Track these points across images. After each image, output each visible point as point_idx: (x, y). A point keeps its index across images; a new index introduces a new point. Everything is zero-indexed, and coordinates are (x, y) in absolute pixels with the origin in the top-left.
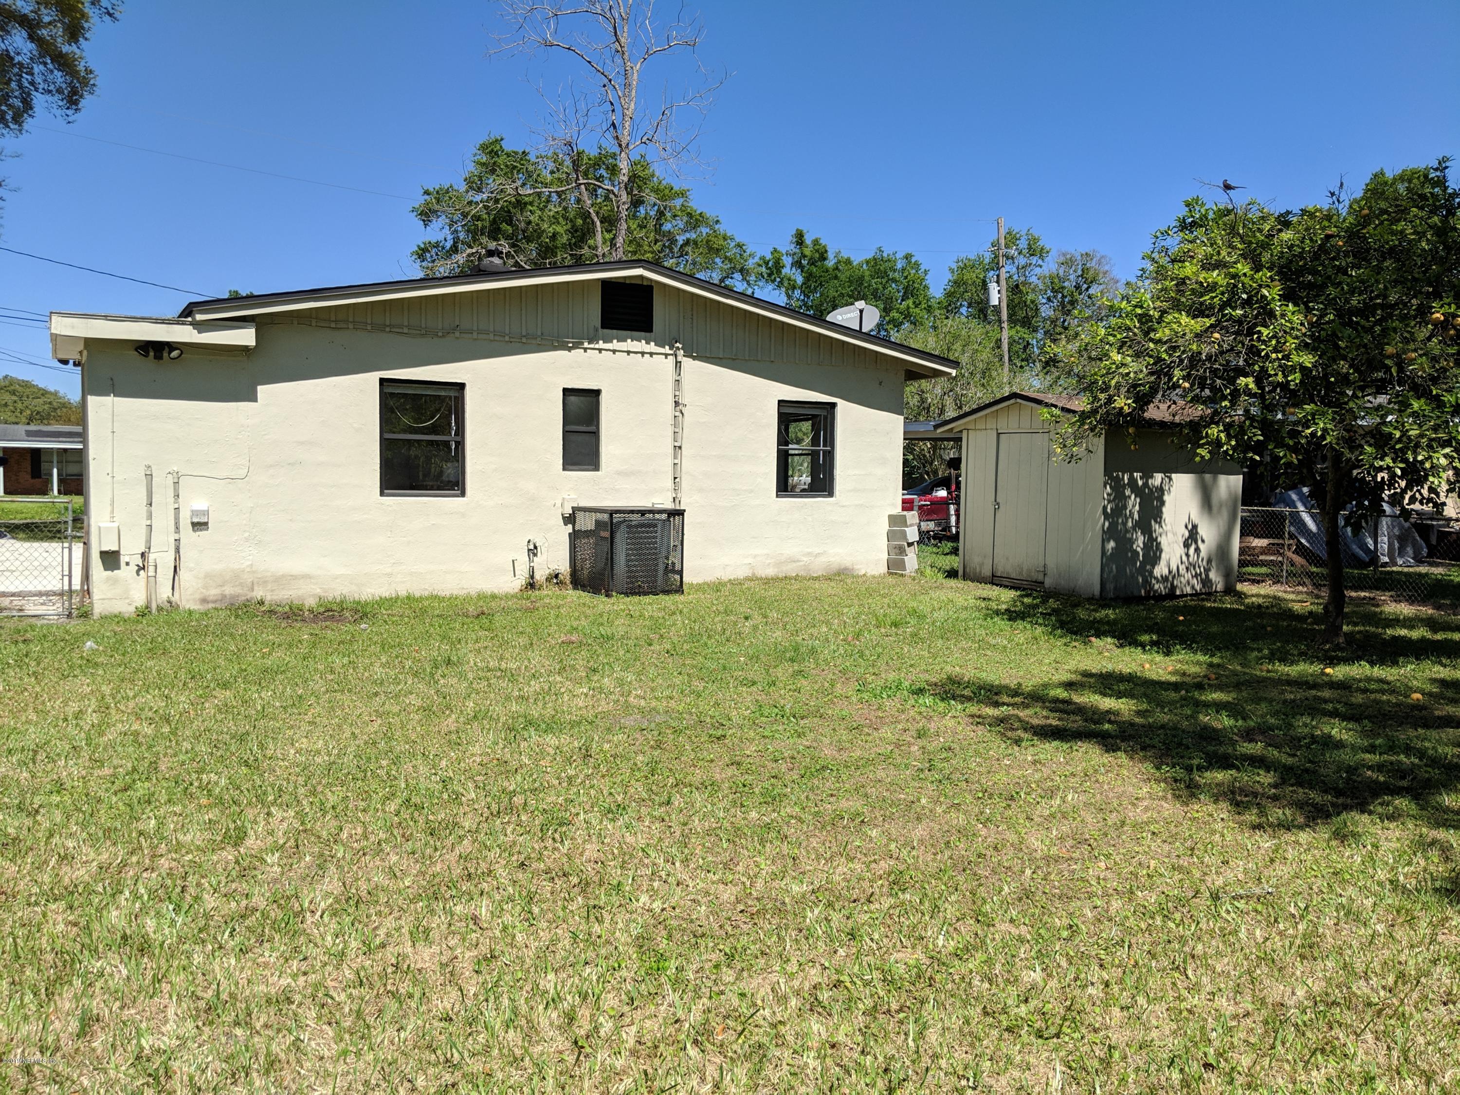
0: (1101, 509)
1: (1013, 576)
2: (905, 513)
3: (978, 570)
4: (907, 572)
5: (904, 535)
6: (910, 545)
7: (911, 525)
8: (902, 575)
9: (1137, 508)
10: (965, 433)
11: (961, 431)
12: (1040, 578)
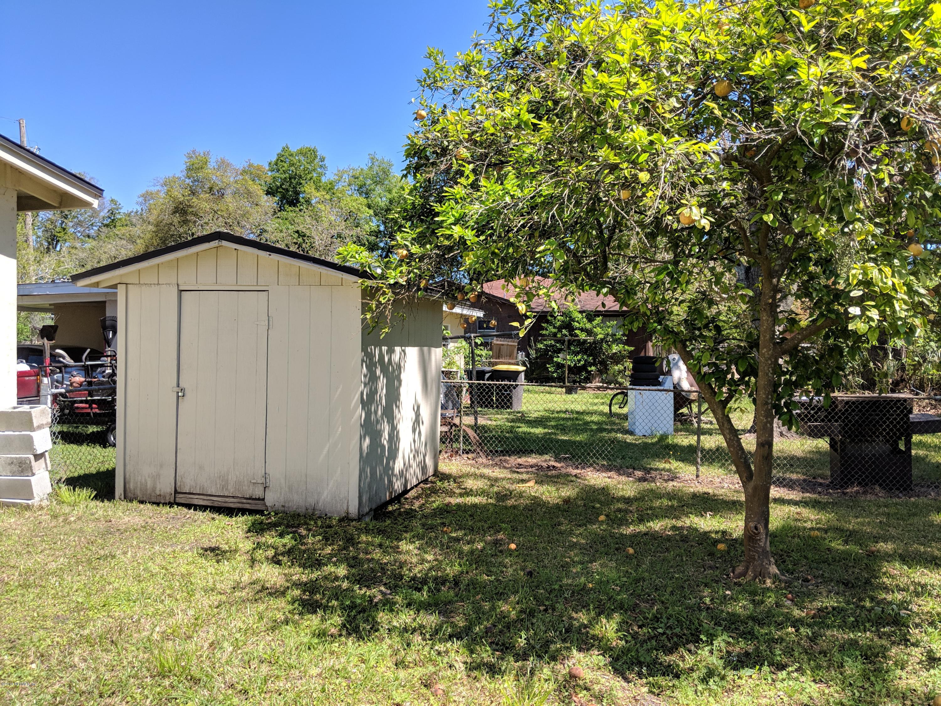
0: (358, 395)
1: (213, 491)
2: (25, 408)
3: (149, 484)
4: (35, 502)
5: (28, 443)
6: (38, 457)
7: (40, 427)
8: (28, 508)
9: (384, 391)
10: (121, 290)
11: (115, 286)
12: (258, 492)
